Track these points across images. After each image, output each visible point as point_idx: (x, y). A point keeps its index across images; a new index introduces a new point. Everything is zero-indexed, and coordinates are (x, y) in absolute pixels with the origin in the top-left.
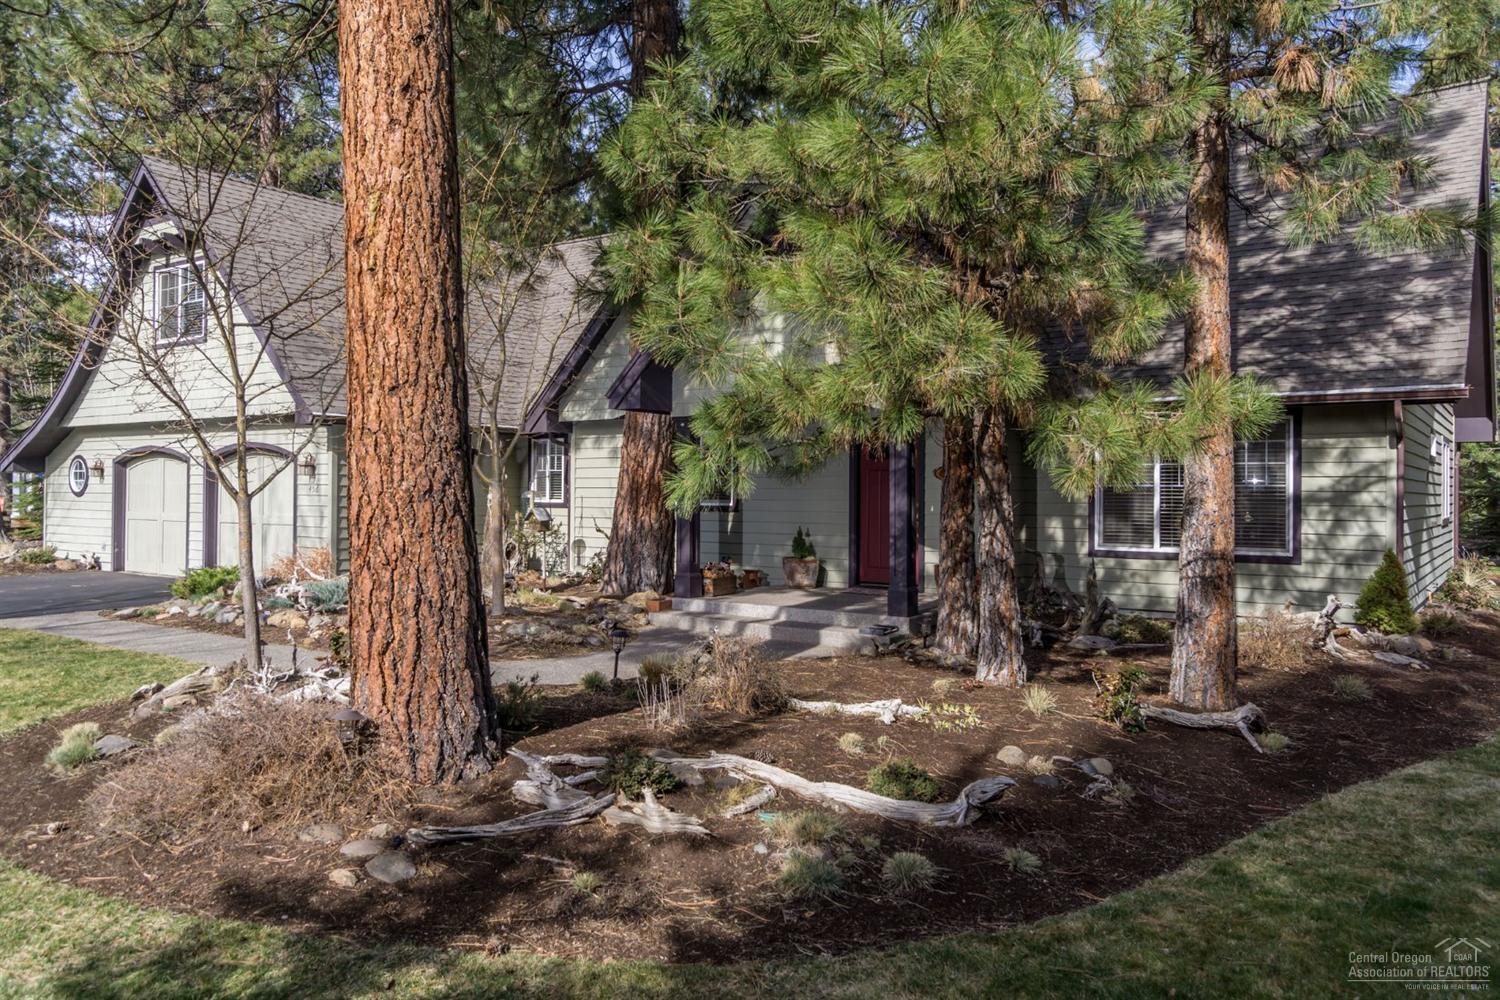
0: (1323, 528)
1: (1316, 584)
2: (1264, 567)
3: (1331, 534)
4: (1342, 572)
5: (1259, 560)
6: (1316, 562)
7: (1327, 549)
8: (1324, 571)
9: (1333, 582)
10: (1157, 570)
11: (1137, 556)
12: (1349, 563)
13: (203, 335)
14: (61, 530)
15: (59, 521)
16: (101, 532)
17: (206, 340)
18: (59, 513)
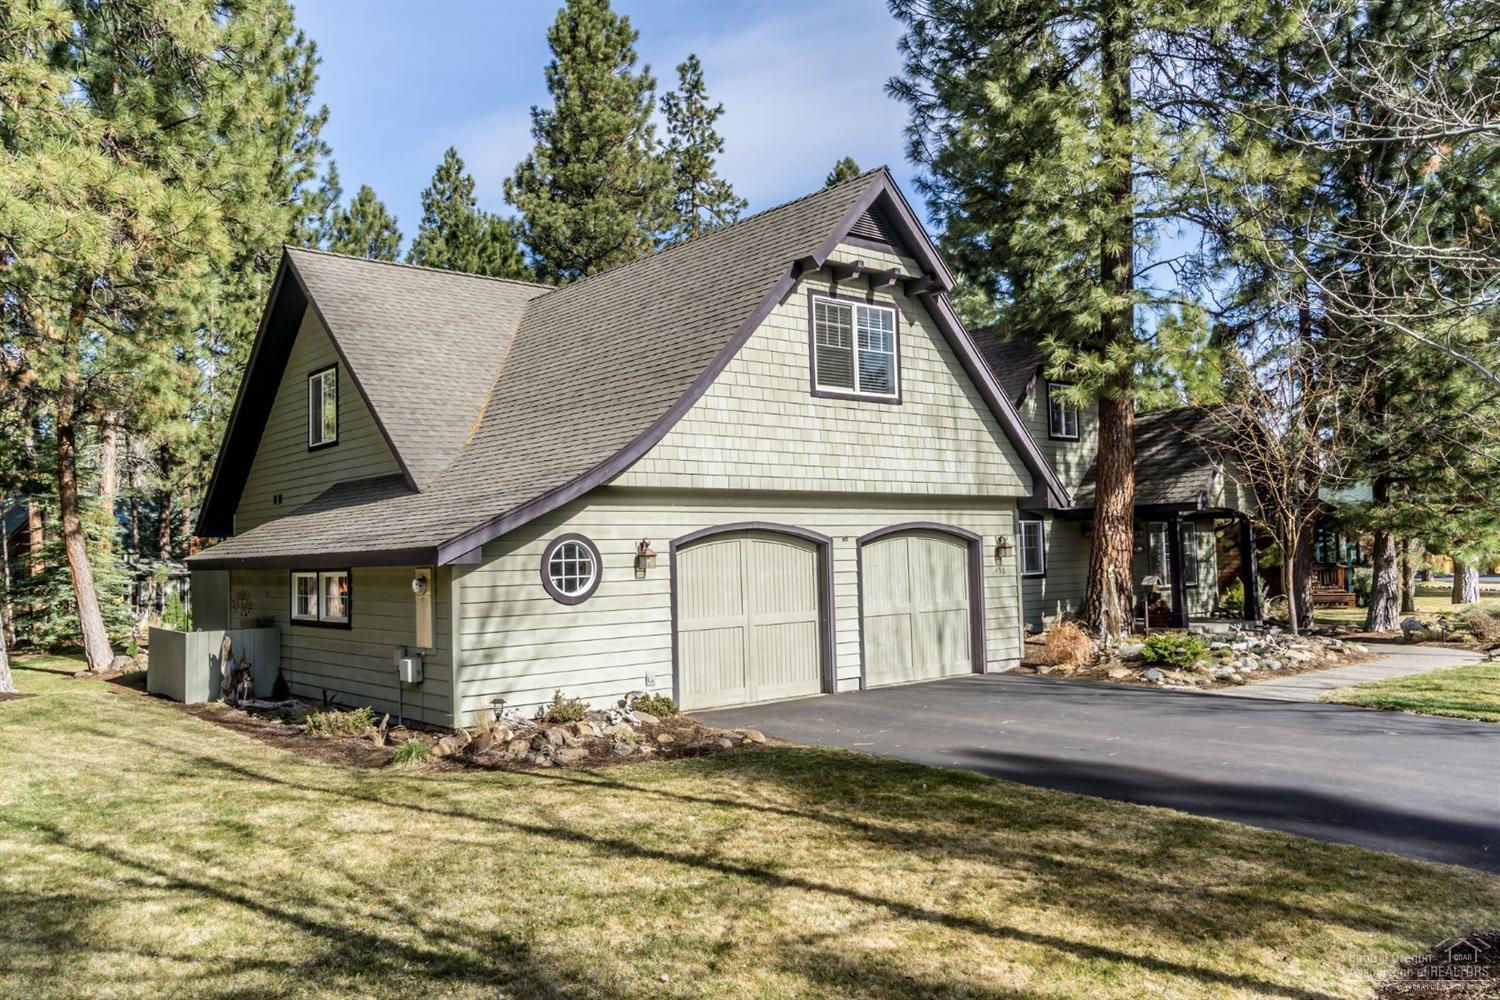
13: (896, 396)
14: (536, 667)
15: (530, 652)
16: (642, 657)
17: (899, 402)
18: (526, 639)
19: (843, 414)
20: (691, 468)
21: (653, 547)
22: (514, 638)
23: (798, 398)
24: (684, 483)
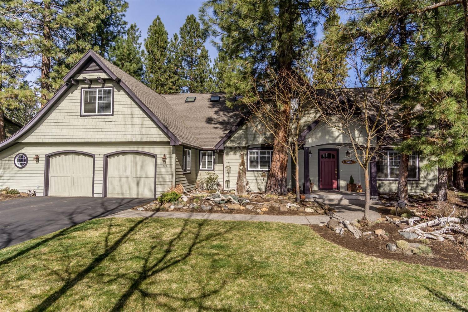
0: (425, 174)
1: (424, 185)
2: (414, 182)
3: (427, 175)
4: (429, 183)
5: (413, 181)
6: (424, 181)
7: (426, 178)
8: (426, 182)
9: (428, 185)
10: (390, 183)
11: (386, 180)
12: (430, 181)
13: (111, 113)
14: (9, 181)
15: (8, 178)
16: (36, 181)
17: (113, 115)
18: (8, 175)
19: (91, 120)
20: (42, 137)
21: (40, 156)
22: (5, 175)
23: (76, 117)
24: (41, 141)
